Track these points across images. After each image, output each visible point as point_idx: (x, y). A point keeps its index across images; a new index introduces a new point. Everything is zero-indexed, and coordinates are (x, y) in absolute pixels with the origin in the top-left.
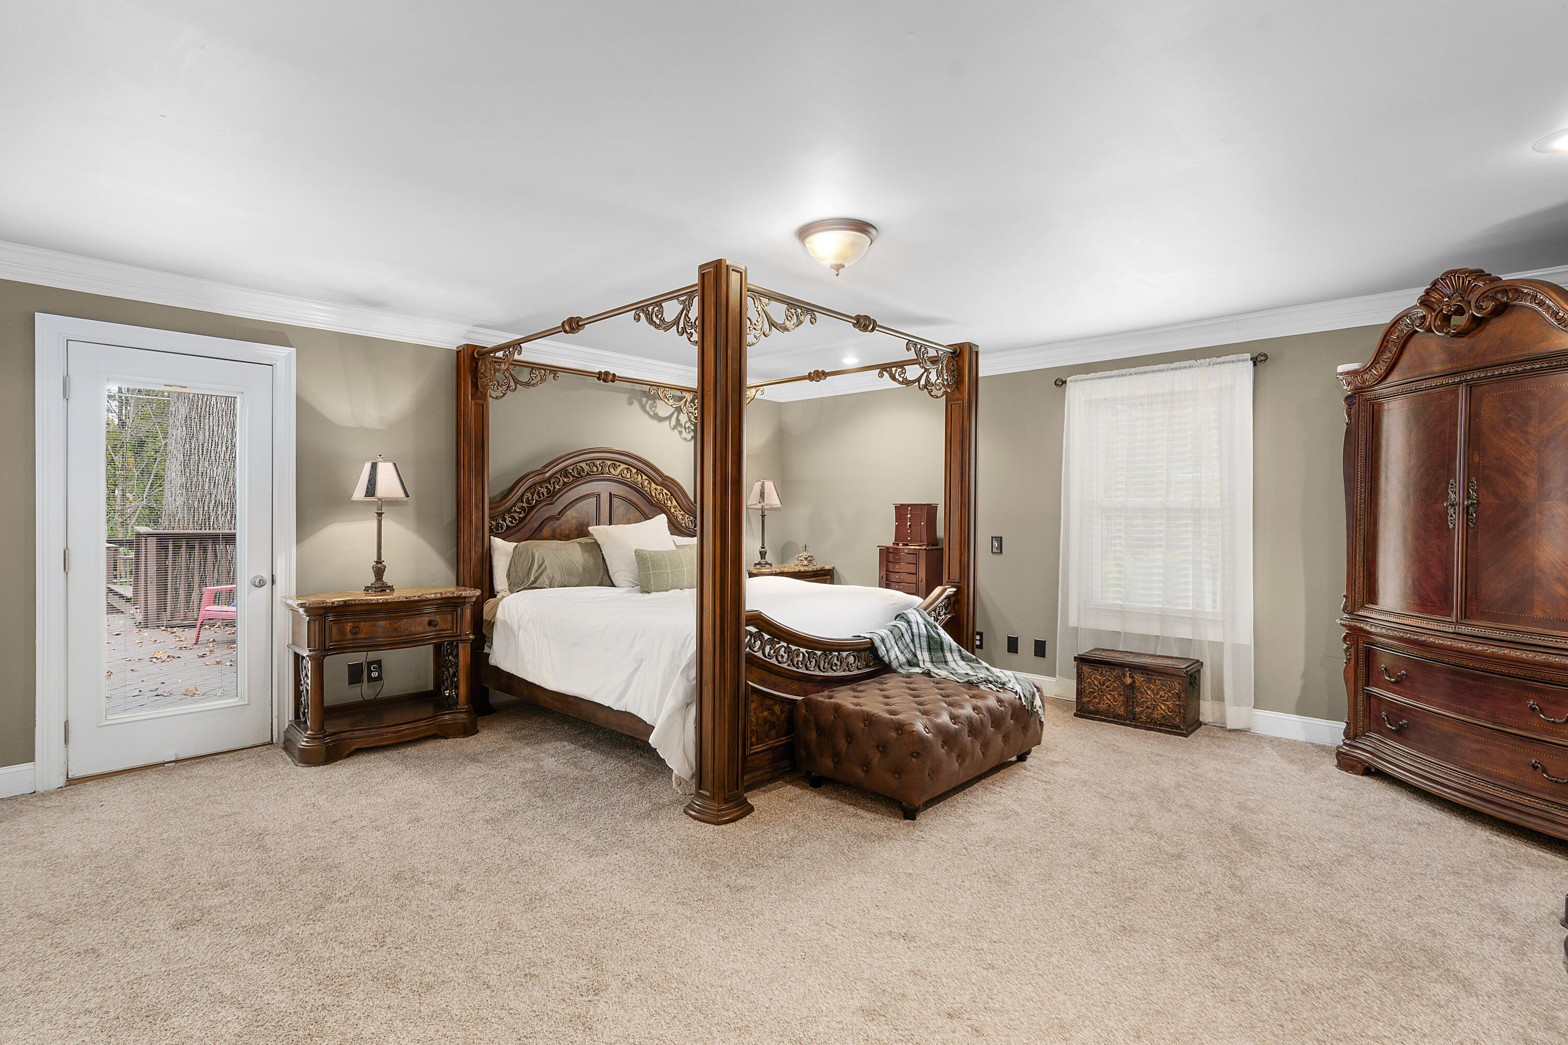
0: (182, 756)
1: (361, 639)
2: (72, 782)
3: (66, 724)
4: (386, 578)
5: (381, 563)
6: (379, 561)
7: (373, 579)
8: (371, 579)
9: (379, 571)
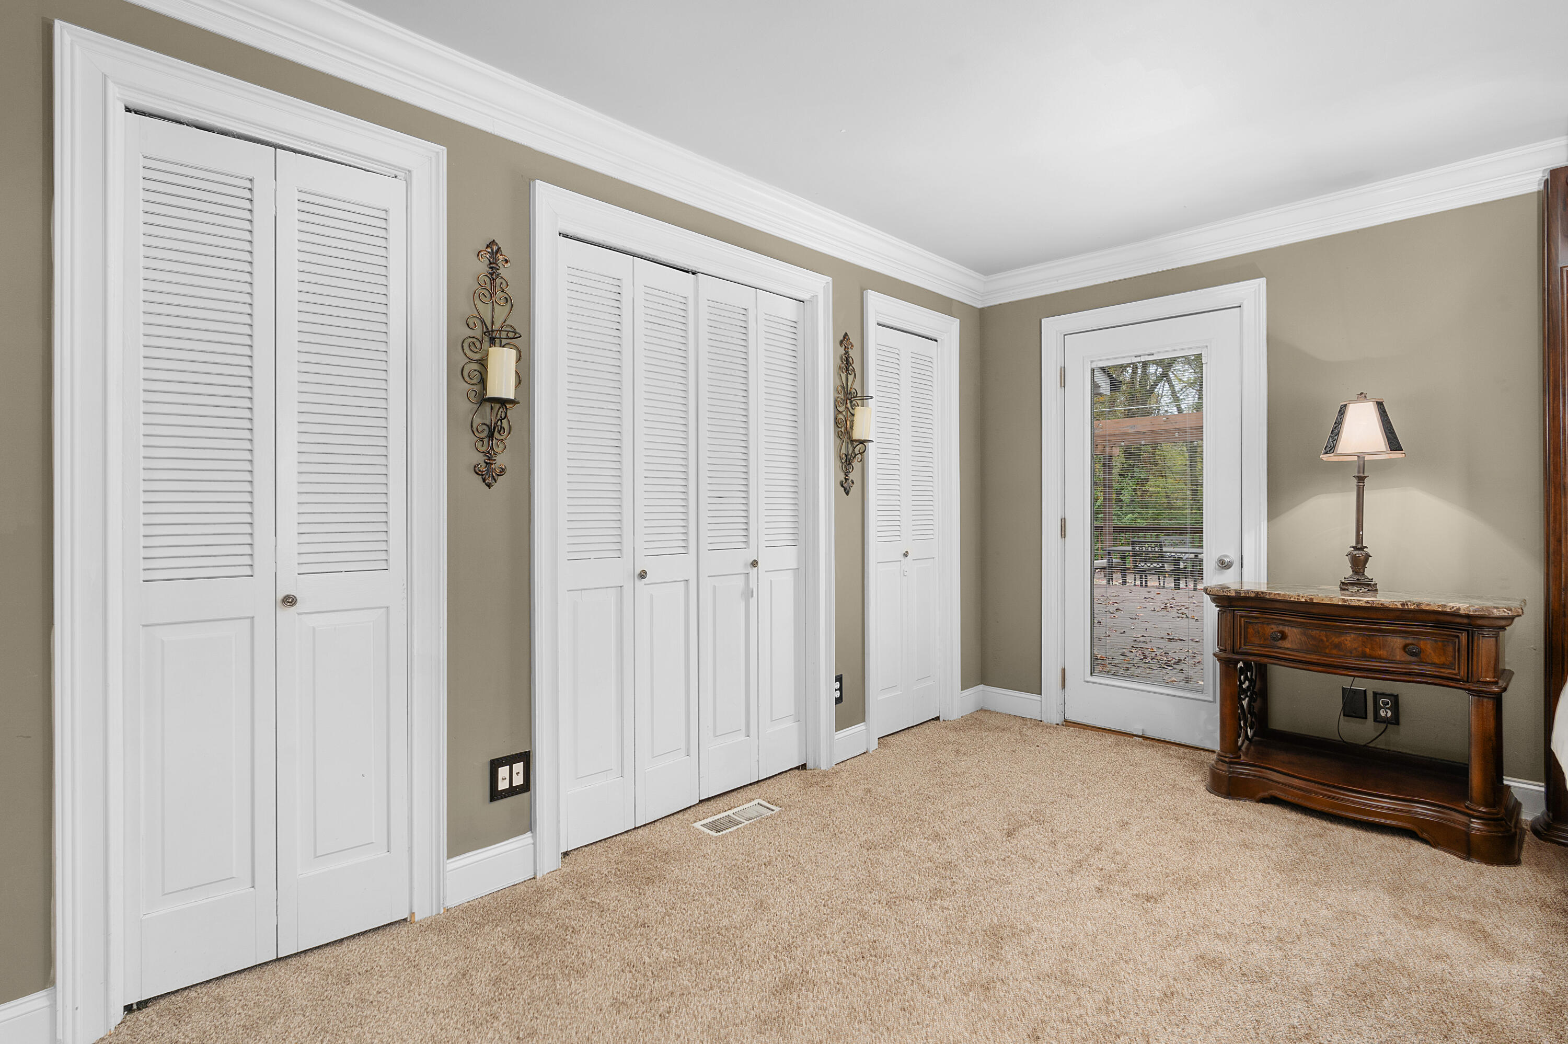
0: (1149, 734)
1: (1285, 649)
2: (1067, 723)
3: (1064, 671)
4: (1370, 571)
5: (1362, 548)
6: (1359, 546)
7: (1350, 572)
8: (1347, 572)
9: (1359, 560)
